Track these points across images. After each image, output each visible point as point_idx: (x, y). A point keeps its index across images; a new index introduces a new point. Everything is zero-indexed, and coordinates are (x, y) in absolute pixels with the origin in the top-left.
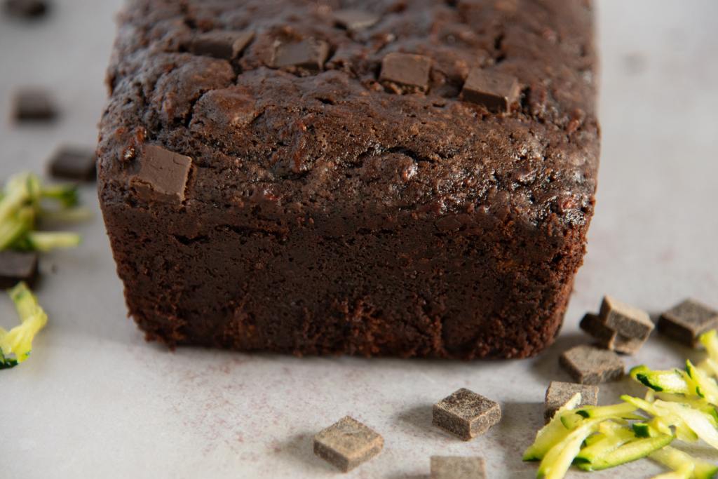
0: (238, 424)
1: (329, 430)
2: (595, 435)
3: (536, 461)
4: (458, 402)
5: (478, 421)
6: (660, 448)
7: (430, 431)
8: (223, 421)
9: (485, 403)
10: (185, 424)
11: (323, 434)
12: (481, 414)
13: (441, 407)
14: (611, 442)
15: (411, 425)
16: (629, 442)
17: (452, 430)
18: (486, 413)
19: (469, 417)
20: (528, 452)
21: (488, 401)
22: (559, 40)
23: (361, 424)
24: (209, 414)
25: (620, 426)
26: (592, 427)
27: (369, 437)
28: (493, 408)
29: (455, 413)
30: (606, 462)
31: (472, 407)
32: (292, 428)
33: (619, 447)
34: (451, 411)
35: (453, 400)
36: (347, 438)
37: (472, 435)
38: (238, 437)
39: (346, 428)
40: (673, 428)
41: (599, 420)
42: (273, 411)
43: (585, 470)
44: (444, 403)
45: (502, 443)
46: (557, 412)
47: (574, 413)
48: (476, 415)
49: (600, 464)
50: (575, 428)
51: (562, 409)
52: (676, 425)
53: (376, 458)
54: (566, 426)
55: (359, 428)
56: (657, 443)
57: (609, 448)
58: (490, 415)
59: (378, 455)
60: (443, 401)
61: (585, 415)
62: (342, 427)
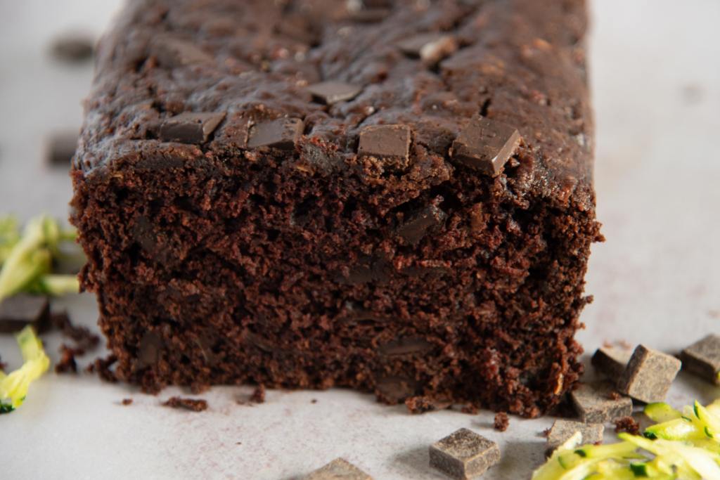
0: (230, 467)
1: (319, 472)
2: (594, 475)
4: (456, 442)
5: (474, 462)
7: (427, 472)
8: (215, 465)
9: (483, 443)
10: (176, 467)
11: (312, 476)
12: (477, 454)
13: (438, 447)
15: (408, 467)
17: (448, 472)
18: (483, 453)
19: (464, 458)
21: (487, 441)
22: (549, 103)
23: (352, 466)
24: (202, 457)
25: (619, 466)
26: (590, 466)
28: (492, 448)
29: (451, 454)
31: (469, 447)
32: (285, 471)
34: (447, 451)
35: (450, 441)
37: (468, 476)
39: (336, 470)
40: (674, 467)
41: (596, 460)
42: (268, 454)
44: (441, 444)
46: (555, 452)
47: (572, 452)
48: (472, 455)
50: (573, 467)
51: (561, 449)
52: (678, 464)
54: (564, 467)
55: (350, 469)
58: (488, 456)
60: (441, 441)
61: (582, 454)
62: (332, 469)
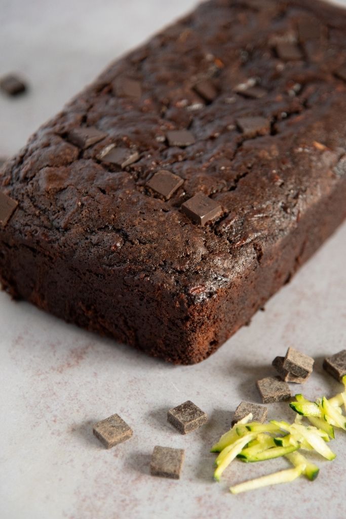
0: (56, 410)
1: (103, 422)
2: (254, 441)
3: (217, 452)
4: (183, 410)
5: (191, 424)
6: (292, 452)
7: (165, 425)
8: (48, 407)
9: (198, 412)
10: (27, 407)
11: (99, 424)
12: (193, 420)
13: (172, 413)
14: (261, 447)
15: (155, 421)
16: (272, 447)
17: (176, 427)
18: (197, 419)
19: (185, 422)
20: (215, 447)
21: (201, 412)
23: (122, 420)
24: (42, 401)
25: (269, 437)
26: (253, 436)
27: (124, 429)
28: (202, 417)
29: (178, 418)
30: (257, 458)
31: (190, 414)
32: (86, 416)
33: (266, 450)
34: (176, 416)
35: (180, 409)
36: (112, 428)
37: (186, 432)
38: (53, 419)
39: (113, 422)
40: (299, 442)
41: (256, 433)
42: (79, 403)
43: (244, 462)
44: (174, 410)
45: (203, 438)
46: (235, 424)
47: (245, 426)
48: (190, 420)
49: (253, 459)
50: (242, 436)
51: (239, 423)
52: (301, 441)
53: (128, 441)
54: (239, 435)
55: (120, 422)
56: (288, 450)
57: (260, 450)
58: (199, 421)
59: (130, 439)
60: (175, 409)
61: (249, 429)
62: (110, 421)
